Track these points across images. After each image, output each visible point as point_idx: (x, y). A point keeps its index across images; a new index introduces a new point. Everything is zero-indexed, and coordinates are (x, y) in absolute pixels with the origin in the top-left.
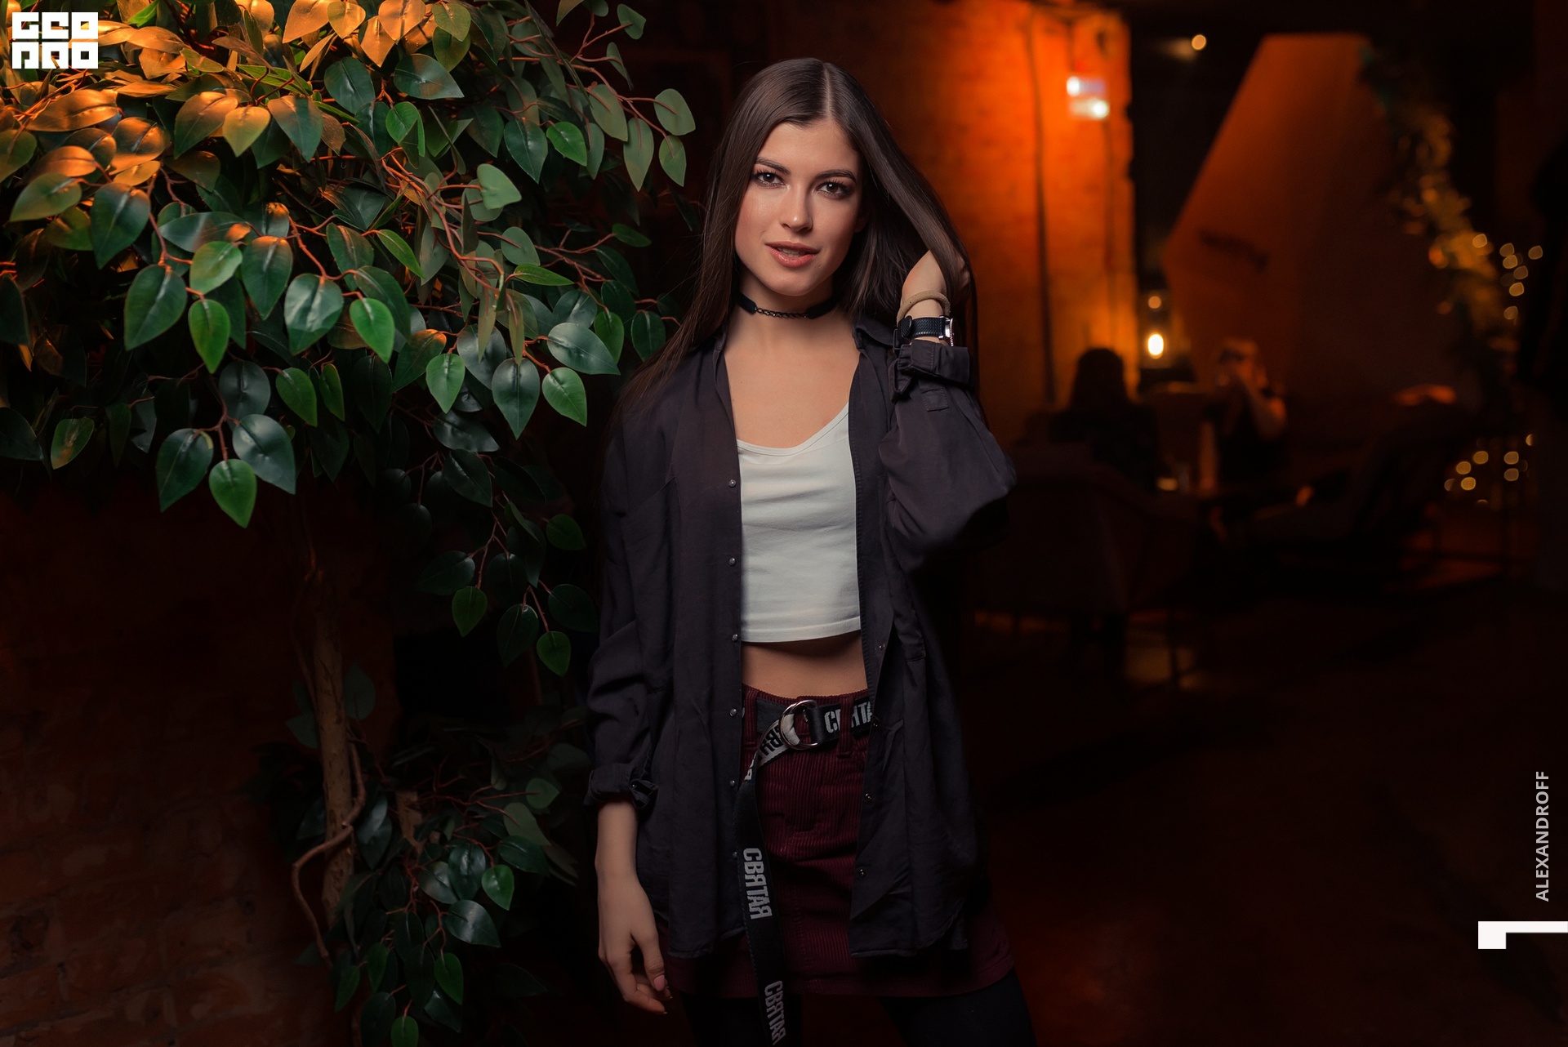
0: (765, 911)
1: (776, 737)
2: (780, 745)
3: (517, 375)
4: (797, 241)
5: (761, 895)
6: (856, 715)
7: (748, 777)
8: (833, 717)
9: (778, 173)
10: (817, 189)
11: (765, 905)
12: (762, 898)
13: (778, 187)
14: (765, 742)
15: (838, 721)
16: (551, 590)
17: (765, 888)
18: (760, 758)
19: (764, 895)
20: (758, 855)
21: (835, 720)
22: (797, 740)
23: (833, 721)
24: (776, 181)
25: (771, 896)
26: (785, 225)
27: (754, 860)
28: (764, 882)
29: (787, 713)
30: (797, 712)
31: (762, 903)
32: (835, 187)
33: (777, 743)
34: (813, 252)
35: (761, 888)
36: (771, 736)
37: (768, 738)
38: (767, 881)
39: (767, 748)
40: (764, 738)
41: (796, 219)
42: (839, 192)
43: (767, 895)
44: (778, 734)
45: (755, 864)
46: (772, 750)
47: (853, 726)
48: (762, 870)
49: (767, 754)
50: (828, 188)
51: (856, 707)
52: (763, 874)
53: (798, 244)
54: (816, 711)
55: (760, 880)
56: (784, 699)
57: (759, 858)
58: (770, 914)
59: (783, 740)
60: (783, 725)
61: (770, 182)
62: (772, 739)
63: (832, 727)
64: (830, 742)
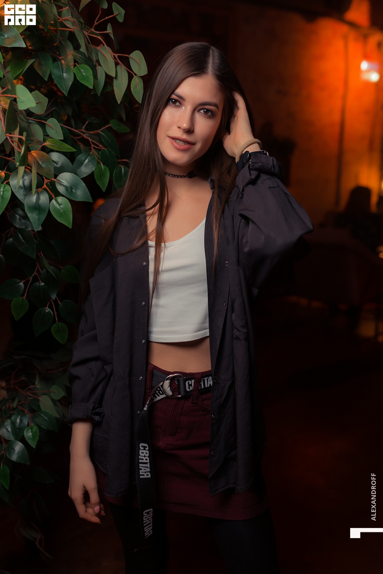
0: (147, 475)
1: (161, 390)
2: (163, 394)
3: (38, 198)
4: (185, 137)
5: (146, 467)
6: (202, 383)
7: (145, 409)
8: (190, 383)
9: (179, 99)
10: (198, 111)
11: (147, 472)
12: (146, 468)
13: (178, 107)
14: (155, 392)
15: (193, 385)
16: (61, 302)
17: (149, 464)
18: (152, 399)
19: (147, 467)
20: (146, 447)
21: (191, 385)
22: (170, 393)
23: (190, 385)
24: (178, 104)
25: (150, 468)
26: (179, 128)
27: (144, 449)
28: (148, 461)
29: (167, 379)
30: (172, 379)
31: (146, 471)
32: (207, 111)
33: (161, 393)
34: (193, 144)
35: (147, 463)
36: (159, 389)
37: (157, 390)
38: (150, 461)
39: (157, 396)
40: (155, 390)
41: (185, 125)
42: (209, 114)
43: (149, 467)
44: (162, 389)
45: (145, 451)
46: (159, 396)
47: (200, 388)
48: (148, 455)
49: (156, 397)
50: (204, 111)
51: (202, 379)
52: (148, 457)
53: (185, 139)
54: (181, 380)
55: (146, 459)
56: (167, 372)
57: (147, 449)
58: (149, 476)
59: (164, 392)
60: (164, 385)
61: (174, 104)
62: (159, 391)
63: (189, 388)
64: (187, 395)
